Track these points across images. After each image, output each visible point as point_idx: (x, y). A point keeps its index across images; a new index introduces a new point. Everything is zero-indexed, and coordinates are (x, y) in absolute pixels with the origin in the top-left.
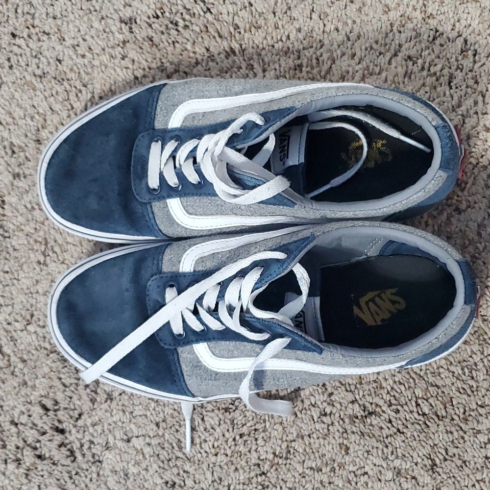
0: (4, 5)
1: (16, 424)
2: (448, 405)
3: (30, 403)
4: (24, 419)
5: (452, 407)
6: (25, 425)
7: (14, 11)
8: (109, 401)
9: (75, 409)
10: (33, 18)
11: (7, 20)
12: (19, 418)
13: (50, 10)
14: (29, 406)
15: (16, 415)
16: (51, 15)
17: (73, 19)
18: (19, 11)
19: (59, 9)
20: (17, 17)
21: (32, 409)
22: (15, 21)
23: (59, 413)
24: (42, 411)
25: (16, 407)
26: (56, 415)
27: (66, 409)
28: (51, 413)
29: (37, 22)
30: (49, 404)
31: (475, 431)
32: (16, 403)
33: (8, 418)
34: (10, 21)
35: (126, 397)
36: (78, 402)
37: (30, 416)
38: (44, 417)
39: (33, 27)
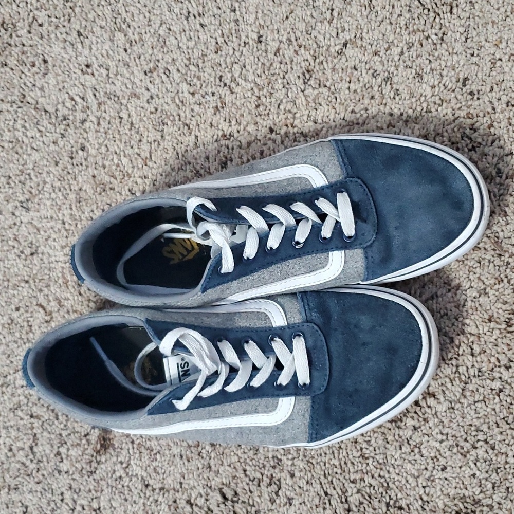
0: (268, 97)
1: (191, 505)
3: (210, 488)
4: (200, 502)
6: (201, 508)
7: (276, 106)
8: (288, 505)
9: (253, 505)
10: (294, 118)
11: (268, 114)
12: (196, 499)
13: (313, 113)
14: (209, 491)
15: (193, 496)
16: (312, 118)
18: (282, 107)
19: (322, 115)
20: (278, 113)
21: (211, 494)
22: (275, 116)
23: (236, 504)
24: (220, 499)
25: (195, 487)
26: (233, 507)
27: (244, 502)
28: (229, 503)
29: (297, 122)
30: (229, 495)
32: (196, 484)
33: (185, 496)
34: (271, 117)
35: (305, 508)
36: (257, 499)
37: (207, 500)
38: (222, 506)
39: (292, 126)
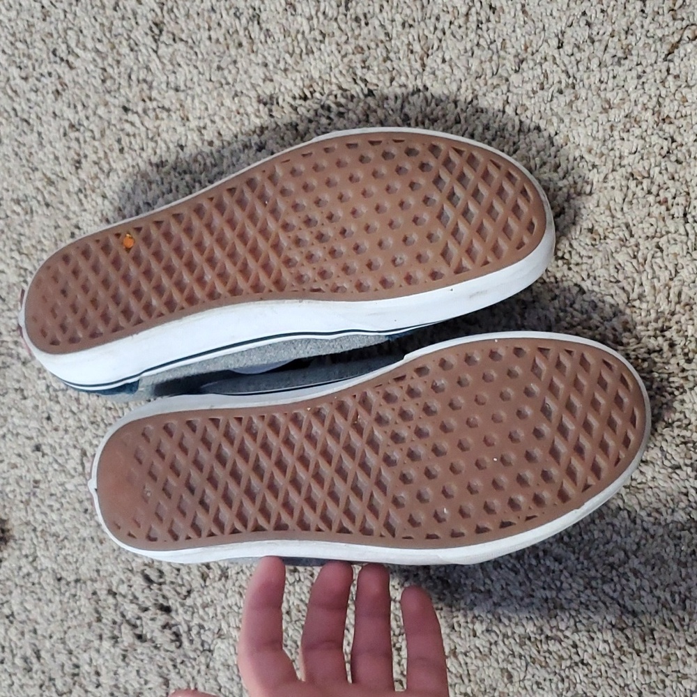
0: (115, 67)
1: (114, 594)
2: (647, 638)
3: (131, 571)
4: (123, 589)
5: (652, 641)
6: (124, 596)
7: (126, 77)
8: (223, 579)
9: (183, 585)
10: (151, 88)
11: (119, 88)
12: (117, 587)
13: (172, 78)
14: (130, 575)
15: (115, 584)
16: (173, 85)
17: (199, 92)
18: (134, 77)
19: (183, 78)
20: (130, 86)
21: (134, 578)
22: (127, 90)
23: (163, 587)
24: (145, 584)
25: (114, 573)
26: (160, 590)
27: (172, 583)
28: (155, 586)
29: (154, 94)
30: (154, 575)
31: (680, 675)
32: (115, 569)
33: (105, 586)
34: (122, 91)
35: (244, 578)
36: (186, 577)
37: (131, 586)
38: (147, 591)
39: (150, 99)
